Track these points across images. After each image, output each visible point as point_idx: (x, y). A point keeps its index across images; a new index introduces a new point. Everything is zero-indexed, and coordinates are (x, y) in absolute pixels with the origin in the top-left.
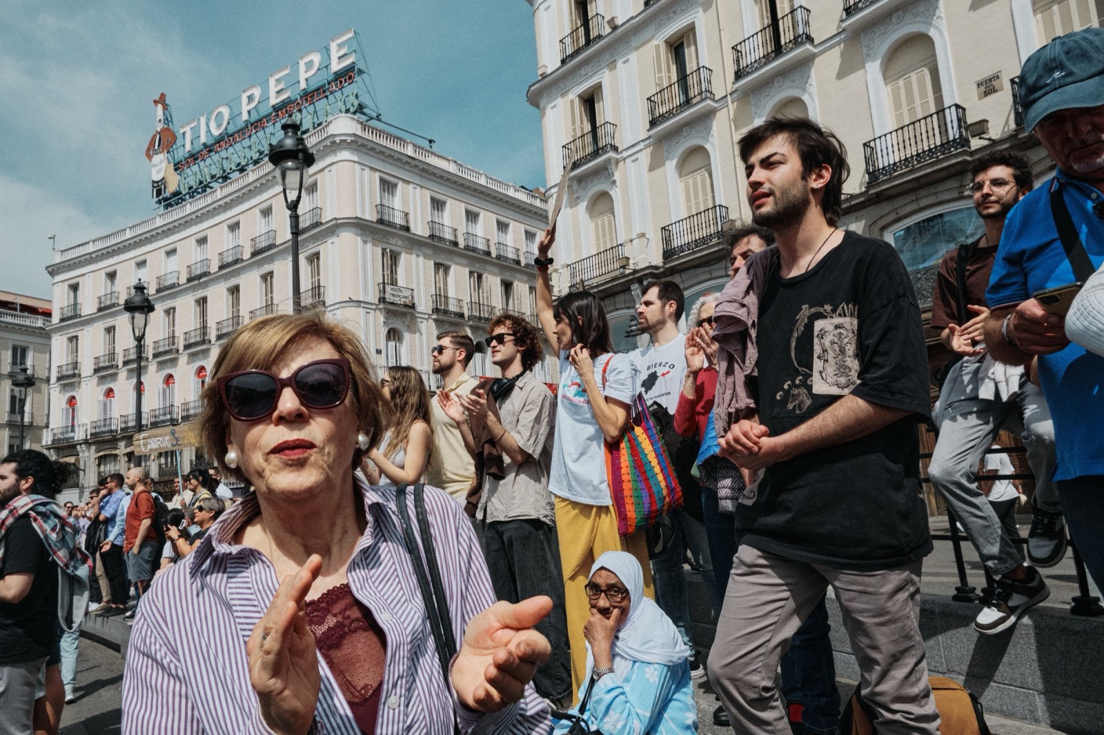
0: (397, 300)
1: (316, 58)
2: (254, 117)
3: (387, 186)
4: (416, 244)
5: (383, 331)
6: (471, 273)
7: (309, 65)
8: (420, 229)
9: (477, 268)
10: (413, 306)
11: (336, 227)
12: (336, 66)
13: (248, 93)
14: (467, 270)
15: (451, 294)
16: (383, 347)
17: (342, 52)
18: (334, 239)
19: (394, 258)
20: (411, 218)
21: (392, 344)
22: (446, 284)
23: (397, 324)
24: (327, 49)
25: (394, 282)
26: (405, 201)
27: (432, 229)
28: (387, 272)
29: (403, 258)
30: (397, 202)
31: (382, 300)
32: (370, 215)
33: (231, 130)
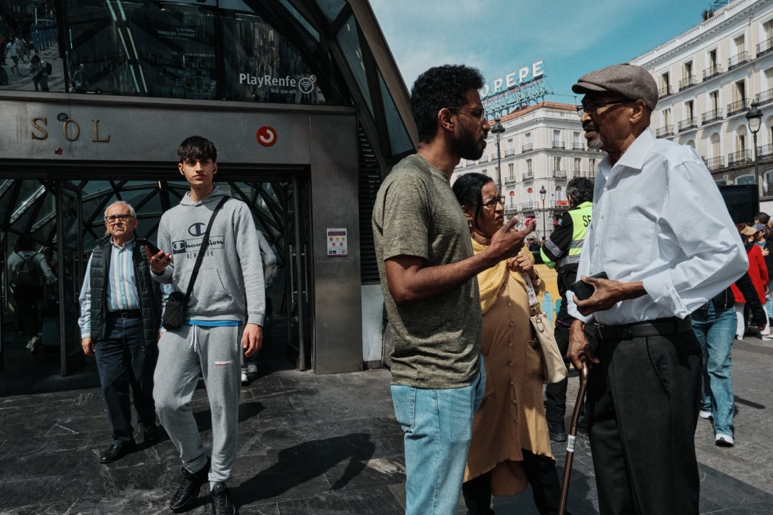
0: (559, 176)
1: (526, 69)
2: (500, 91)
3: (557, 132)
4: (567, 153)
5: (555, 187)
6: (590, 160)
7: (524, 73)
8: (569, 147)
9: (593, 157)
10: (566, 177)
11: (537, 152)
12: (535, 75)
13: (497, 81)
14: (588, 159)
15: (581, 170)
16: (554, 193)
17: (538, 69)
18: (537, 155)
19: (559, 159)
20: (566, 144)
21: (557, 192)
22: (579, 166)
23: (560, 184)
24: (532, 67)
25: (558, 169)
26: (563, 137)
27: (574, 145)
28: (556, 166)
29: (562, 159)
30: (560, 138)
31: (554, 177)
32: (550, 147)
33: (490, 95)
